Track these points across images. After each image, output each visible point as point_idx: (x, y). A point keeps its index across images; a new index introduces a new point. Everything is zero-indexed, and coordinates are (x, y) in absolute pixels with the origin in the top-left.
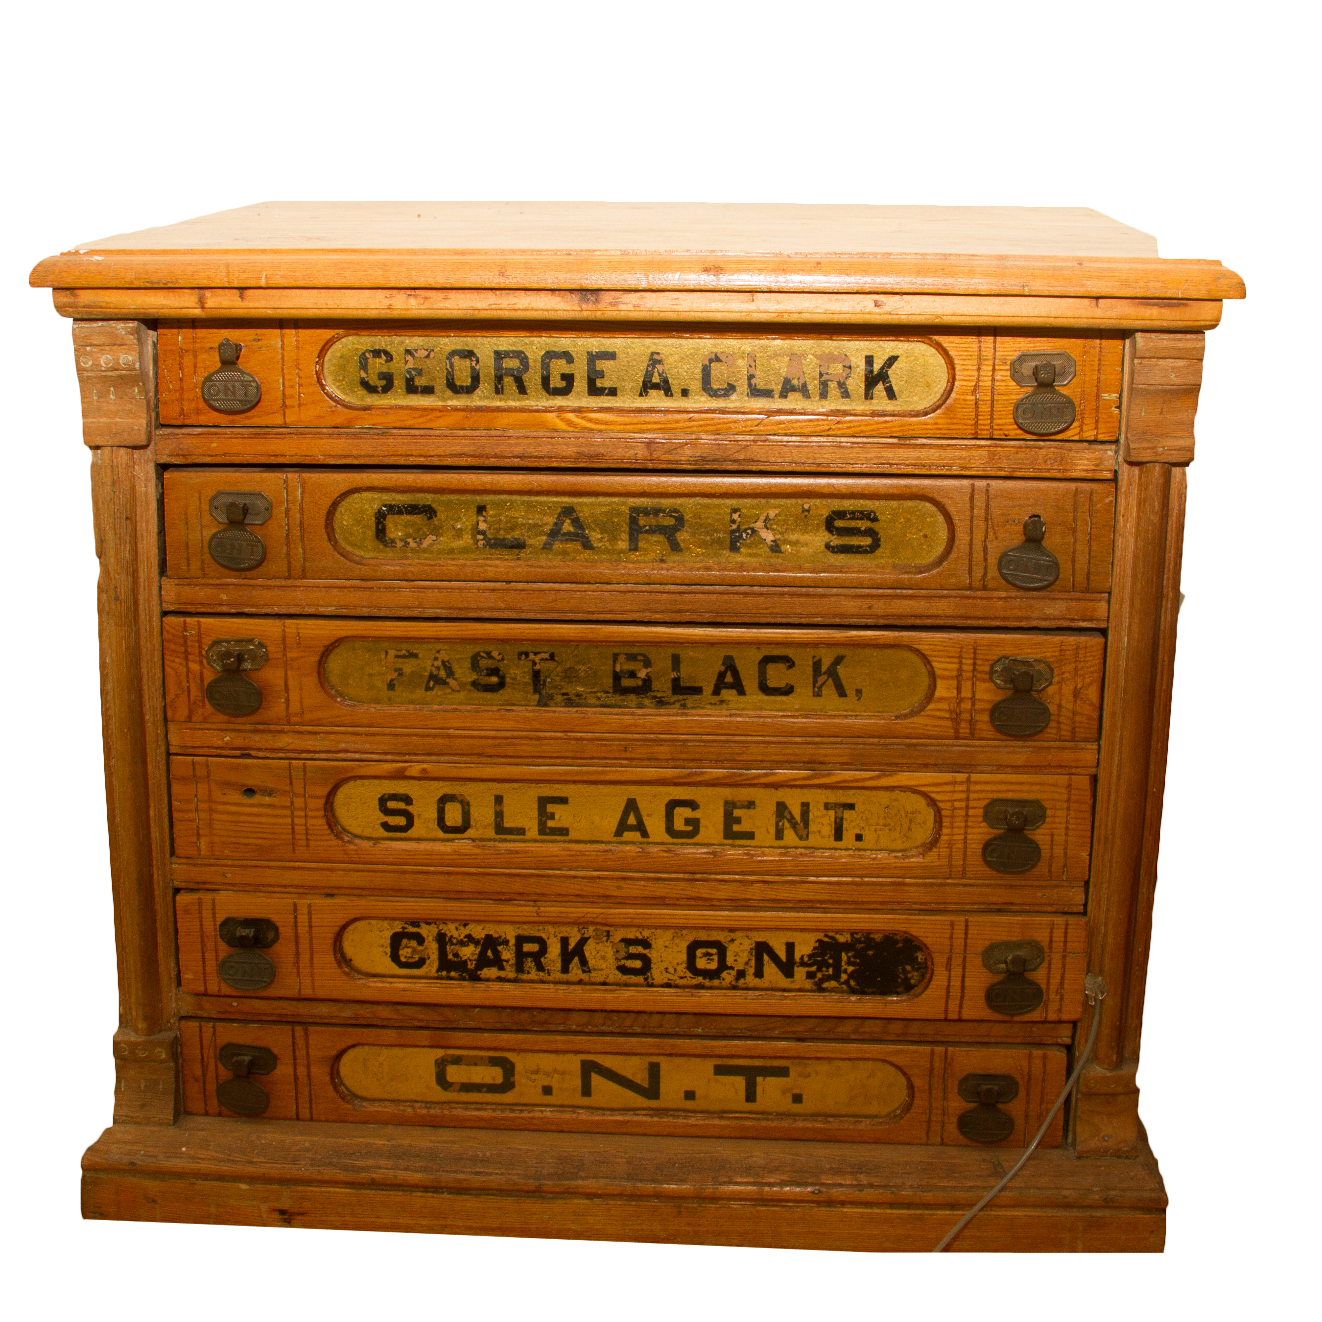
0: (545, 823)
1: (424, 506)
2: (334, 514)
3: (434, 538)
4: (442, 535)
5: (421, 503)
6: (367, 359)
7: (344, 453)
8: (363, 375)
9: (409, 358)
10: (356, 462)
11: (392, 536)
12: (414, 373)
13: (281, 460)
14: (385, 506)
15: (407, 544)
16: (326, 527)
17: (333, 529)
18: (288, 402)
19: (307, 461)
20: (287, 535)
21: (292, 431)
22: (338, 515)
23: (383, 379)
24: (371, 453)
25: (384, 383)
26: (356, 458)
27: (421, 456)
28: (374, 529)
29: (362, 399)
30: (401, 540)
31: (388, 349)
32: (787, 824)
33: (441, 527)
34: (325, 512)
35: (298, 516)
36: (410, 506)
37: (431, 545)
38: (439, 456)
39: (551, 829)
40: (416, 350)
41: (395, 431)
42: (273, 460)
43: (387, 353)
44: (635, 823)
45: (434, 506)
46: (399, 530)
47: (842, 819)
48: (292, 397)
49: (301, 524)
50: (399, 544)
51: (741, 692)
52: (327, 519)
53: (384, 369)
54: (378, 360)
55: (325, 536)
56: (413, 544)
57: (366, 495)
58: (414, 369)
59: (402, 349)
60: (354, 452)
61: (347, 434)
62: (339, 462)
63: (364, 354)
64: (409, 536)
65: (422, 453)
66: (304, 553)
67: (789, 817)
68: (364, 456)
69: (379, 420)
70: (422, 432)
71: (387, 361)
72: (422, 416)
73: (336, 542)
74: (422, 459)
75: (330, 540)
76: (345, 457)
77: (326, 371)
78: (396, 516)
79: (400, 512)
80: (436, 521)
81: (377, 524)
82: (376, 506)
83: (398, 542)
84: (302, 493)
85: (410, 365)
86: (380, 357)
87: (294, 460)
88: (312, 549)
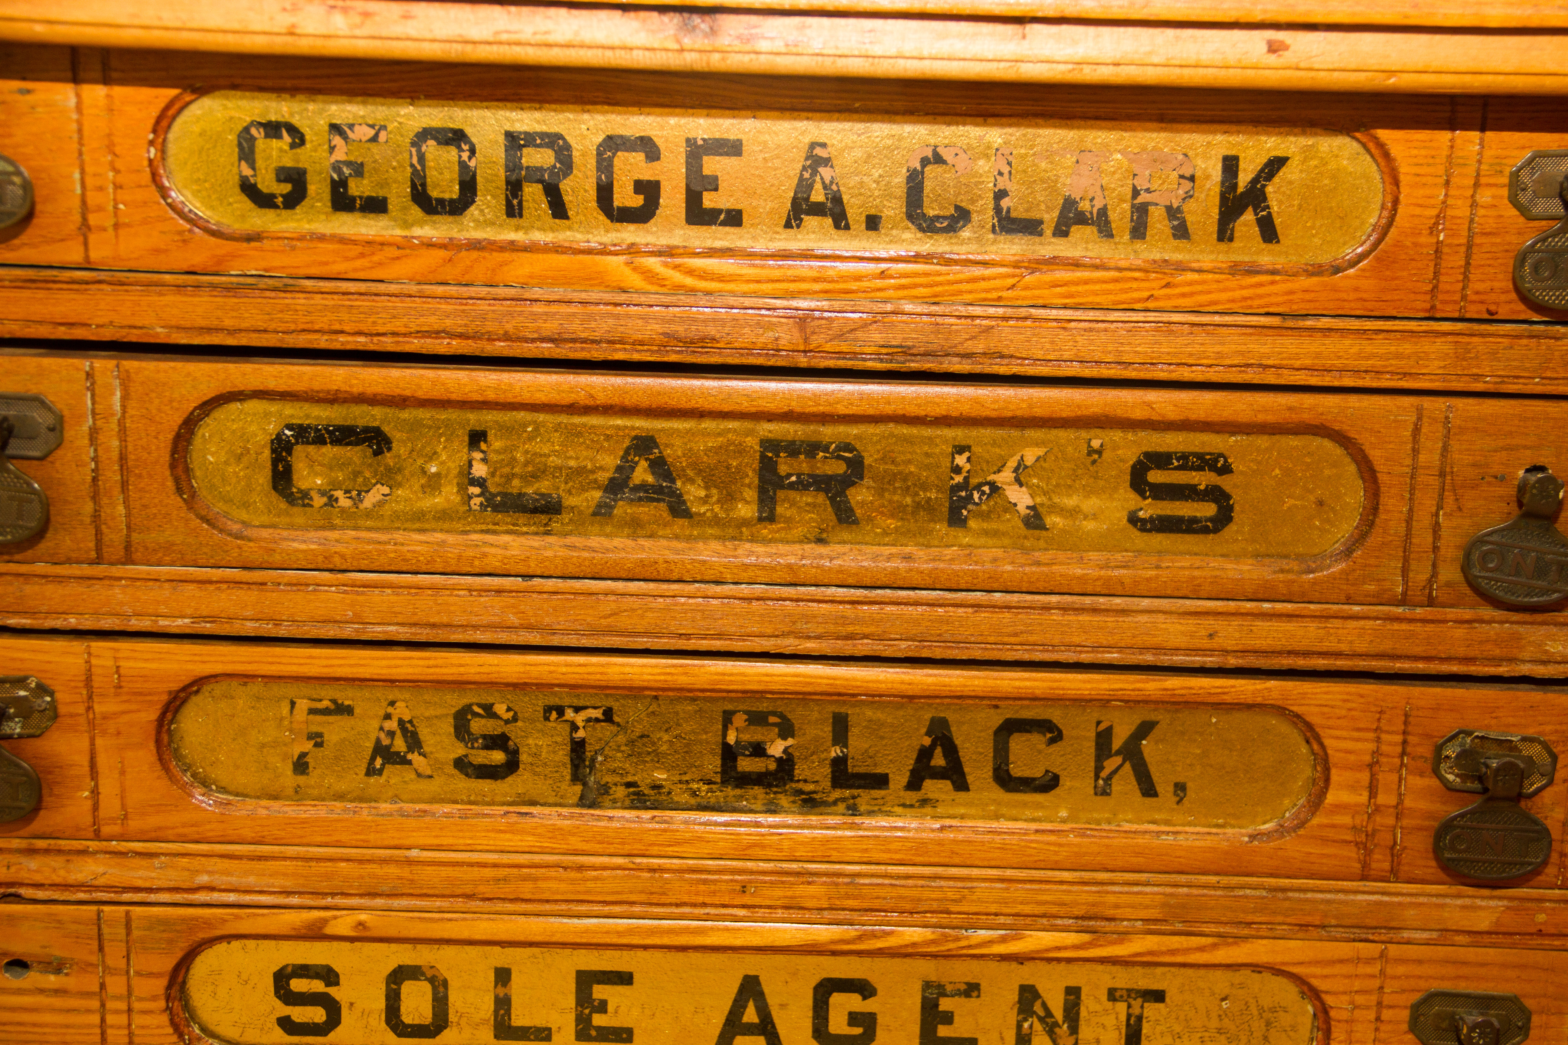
0: (589, 1019)
1: (366, 429)
2: (189, 442)
3: (386, 490)
4: (400, 485)
5: (361, 423)
6: (253, 139)
7: (203, 323)
8: (247, 171)
9: (337, 140)
10: (230, 341)
11: (304, 485)
12: (346, 171)
13: (79, 334)
14: (289, 427)
15: (332, 501)
16: (173, 466)
17: (187, 470)
18: (93, 219)
19: (134, 336)
20: (95, 480)
21: (102, 276)
22: (197, 441)
23: (286, 181)
24: (261, 325)
25: (287, 188)
26: (232, 332)
27: (360, 333)
28: (268, 472)
29: (243, 217)
30: (323, 493)
31: (296, 121)
32: (1037, 1026)
33: (400, 470)
34: (171, 436)
35: (116, 443)
36: (338, 428)
37: (380, 504)
38: (395, 334)
39: (599, 1029)
40: (351, 126)
41: (308, 283)
42: (62, 333)
43: (292, 130)
44: (756, 1020)
45: (386, 429)
46: (317, 474)
47: (1140, 1018)
48: (100, 209)
49: (123, 458)
50: (319, 501)
51: (962, 785)
52: (174, 451)
53: (288, 162)
54: (275, 143)
55: (170, 483)
56: (344, 502)
57: (254, 406)
58: (349, 164)
59: (323, 123)
60: (228, 323)
61: (213, 286)
62: (197, 341)
63: (246, 129)
64: (336, 486)
65: (364, 328)
66: (128, 515)
67: (1042, 1013)
68: (247, 330)
69: (277, 261)
70: (362, 287)
71: (293, 146)
72: (362, 255)
73: (193, 495)
74: (362, 339)
75: (179, 490)
76: (209, 330)
77: (171, 161)
78: (311, 449)
79: (320, 441)
80: (389, 458)
81: (275, 462)
82: (272, 428)
83: (313, 494)
84: (125, 398)
85: (340, 155)
86: (280, 137)
87: (107, 335)
88: (145, 506)
